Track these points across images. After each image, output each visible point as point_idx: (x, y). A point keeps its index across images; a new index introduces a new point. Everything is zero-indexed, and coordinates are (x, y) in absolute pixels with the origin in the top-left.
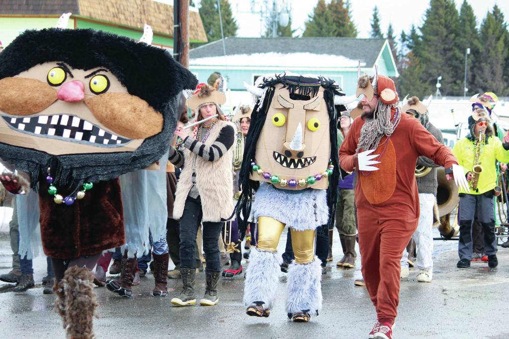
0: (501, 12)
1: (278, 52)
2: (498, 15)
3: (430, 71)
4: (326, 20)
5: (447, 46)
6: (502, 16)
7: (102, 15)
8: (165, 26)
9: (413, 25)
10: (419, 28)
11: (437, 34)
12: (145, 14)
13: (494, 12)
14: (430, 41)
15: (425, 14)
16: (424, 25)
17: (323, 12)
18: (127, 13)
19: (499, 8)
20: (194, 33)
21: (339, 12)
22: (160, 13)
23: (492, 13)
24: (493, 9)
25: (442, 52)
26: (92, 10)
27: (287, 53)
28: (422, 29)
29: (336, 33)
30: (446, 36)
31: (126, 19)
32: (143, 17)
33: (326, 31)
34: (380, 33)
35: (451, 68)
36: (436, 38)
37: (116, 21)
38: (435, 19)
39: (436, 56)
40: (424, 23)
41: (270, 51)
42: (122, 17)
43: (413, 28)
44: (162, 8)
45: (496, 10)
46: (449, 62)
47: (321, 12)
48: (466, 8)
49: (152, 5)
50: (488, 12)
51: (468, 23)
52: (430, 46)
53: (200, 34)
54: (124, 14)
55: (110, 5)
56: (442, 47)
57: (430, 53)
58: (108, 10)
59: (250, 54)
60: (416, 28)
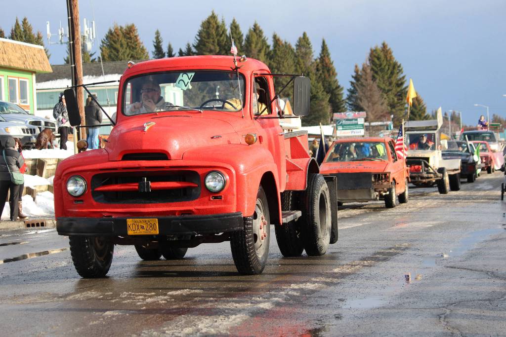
0: (261, 28)
2: (258, 31)
6: (261, 32)
9: (188, 44)
10: (194, 46)
11: (210, 51)
12: (5, 53)
13: (254, 29)
15: (198, 34)
16: (198, 43)
17: (120, 40)
19: (258, 25)
21: (130, 38)
23: (252, 30)
24: (253, 27)
28: (195, 47)
29: (130, 56)
32: (5, 55)
34: (162, 52)
38: (209, 38)
40: (197, 41)
43: (189, 46)
47: (116, 39)
50: (250, 29)
60: (191, 46)
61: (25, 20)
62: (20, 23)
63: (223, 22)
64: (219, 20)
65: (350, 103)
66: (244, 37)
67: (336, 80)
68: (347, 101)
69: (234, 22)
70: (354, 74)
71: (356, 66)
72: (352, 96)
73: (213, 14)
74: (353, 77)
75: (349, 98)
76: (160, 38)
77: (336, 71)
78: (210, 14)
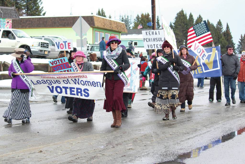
0: (202, 17)
1: (136, 34)
2: (201, 18)
3: (178, 38)
4: (144, 21)
5: (184, 29)
6: (202, 18)
7: (101, 26)
8: (116, 28)
10: (173, 23)
11: (180, 25)
12: (111, 25)
13: (199, 17)
14: (178, 28)
15: (175, 18)
16: (175, 22)
17: (143, 19)
18: (107, 25)
19: (201, 16)
20: (124, 30)
22: (115, 24)
25: (182, 31)
26: (98, 25)
27: (139, 34)
28: (174, 24)
30: (183, 26)
31: (107, 27)
33: (144, 25)
35: (185, 37)
36: (180, 27)
37: (104, 27)
38: (180, 20)
39: (180, 33)
40: (175, 21)
41: (133, 34)
42: (105, 26)
43: (171, 23)
44: (115, 23)
45: (200, 16)
46: (185, 35)
47: (142, 19)
48: (191, 16)
49: (113, 22)
50: (198, 17)
51: (192, 21)
52: (178, 29)
53: (125, 30)
54: (106, 25)
55: (102, 23)
56: (182, 30)
57: (178, 32)
58: (102, 24)
59: (127, 35)
60: (172, 23)
61: (102, 9)
62: (101, 11)
63: (186, 13)
64: (185, 13)
65: (238, 50)
66: (195, 21)
67: (232, 40)
68: (237, 49)
69: (191, 14)
70: (240, 38)
71: (241, 35)
72: (239, 47)
73: (182, 10)
74: (240, 39)
75: (238, 48)
76: (159, 19)
77: (232, 37)
78: (181, 10)
